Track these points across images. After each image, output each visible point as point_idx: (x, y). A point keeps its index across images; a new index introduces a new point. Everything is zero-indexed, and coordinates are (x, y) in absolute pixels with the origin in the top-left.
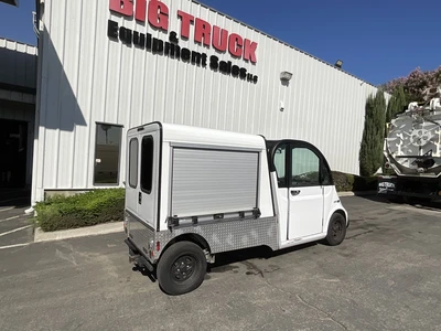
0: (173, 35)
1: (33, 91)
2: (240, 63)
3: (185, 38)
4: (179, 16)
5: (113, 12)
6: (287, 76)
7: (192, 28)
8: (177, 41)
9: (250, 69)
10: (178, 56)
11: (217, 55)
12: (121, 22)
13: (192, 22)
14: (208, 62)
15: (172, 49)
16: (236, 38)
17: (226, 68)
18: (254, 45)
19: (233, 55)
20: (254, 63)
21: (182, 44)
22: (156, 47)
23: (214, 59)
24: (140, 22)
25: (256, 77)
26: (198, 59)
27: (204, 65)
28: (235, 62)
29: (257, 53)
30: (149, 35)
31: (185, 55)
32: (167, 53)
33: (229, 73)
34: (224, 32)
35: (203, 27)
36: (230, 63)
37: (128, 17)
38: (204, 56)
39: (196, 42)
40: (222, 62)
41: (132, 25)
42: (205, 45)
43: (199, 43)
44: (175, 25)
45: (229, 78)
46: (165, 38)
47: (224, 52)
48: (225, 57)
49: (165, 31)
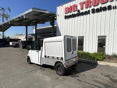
4: (80, 4)
5: (66, 14)
7: (84, 5)
8: (80, 11)
10: (80, 15)
11: (94, 8)
13: (84, 3)
26: (87, 13)
27: (89, 13)
30: (72, 14)
32: (77, 16)
33: (101, 11)
35: (88, 2)
36: (101, 7)
37: (68, 13)
38: (89, 11)
39: (86, 8)
40: (97, 9)
42: (89, 7)
45: (101, 13)
49: (76, 11)
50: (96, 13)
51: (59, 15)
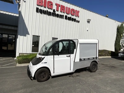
0: (54, 10)
1: (17, 27)
2: (74, 17)
3: (58, 11)
4: (56, 5)
5: (37, 5)
6: (89, 20)
7: (60, 8)
8: (55, 12)
9: (77, 19)
10: (55, 16)
11: (67, 15)
12: (40, 8)
13: (60, 6)
14: (64, 17)
15: (54, 14)
16: (73, 10)
17: (70, 19)
18: (79, 12)
19: (72, 15)
20: (78, 17)
21: (57, 13)
22: (49, 14)
23: (66, 16)
24: (45, 7)
25: (79, 21)
26: (61, 17)
28: (72, 17)
29: (79, 14)
30: (47, 11)
31: (58, 16)
32: (52, 15)
33: (71, 20)
34: (69, 8)
35: (63, 7)
36: (71, 17)
38: (63, 16)
39: (61, 12)
40: (69, 17)
41: (42, 8)
42: (63, 12)
43: (62, 12)
44: (55, 7)
45: (71, 22)
46: (52, 11)
47: (69, 14)
48: (69, 16)
49: (52, 9)
50: (67, 21)
51: (25, 2)
